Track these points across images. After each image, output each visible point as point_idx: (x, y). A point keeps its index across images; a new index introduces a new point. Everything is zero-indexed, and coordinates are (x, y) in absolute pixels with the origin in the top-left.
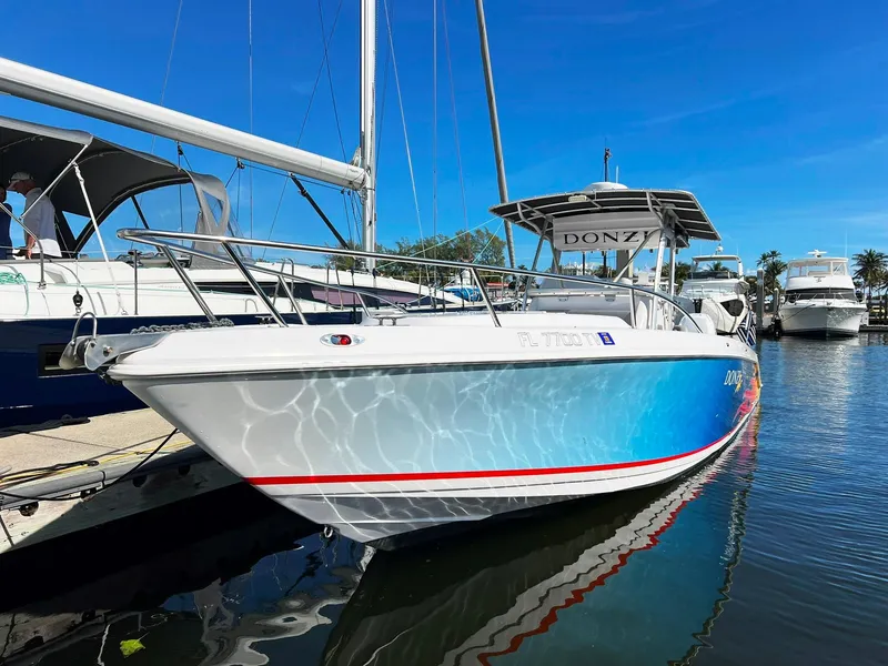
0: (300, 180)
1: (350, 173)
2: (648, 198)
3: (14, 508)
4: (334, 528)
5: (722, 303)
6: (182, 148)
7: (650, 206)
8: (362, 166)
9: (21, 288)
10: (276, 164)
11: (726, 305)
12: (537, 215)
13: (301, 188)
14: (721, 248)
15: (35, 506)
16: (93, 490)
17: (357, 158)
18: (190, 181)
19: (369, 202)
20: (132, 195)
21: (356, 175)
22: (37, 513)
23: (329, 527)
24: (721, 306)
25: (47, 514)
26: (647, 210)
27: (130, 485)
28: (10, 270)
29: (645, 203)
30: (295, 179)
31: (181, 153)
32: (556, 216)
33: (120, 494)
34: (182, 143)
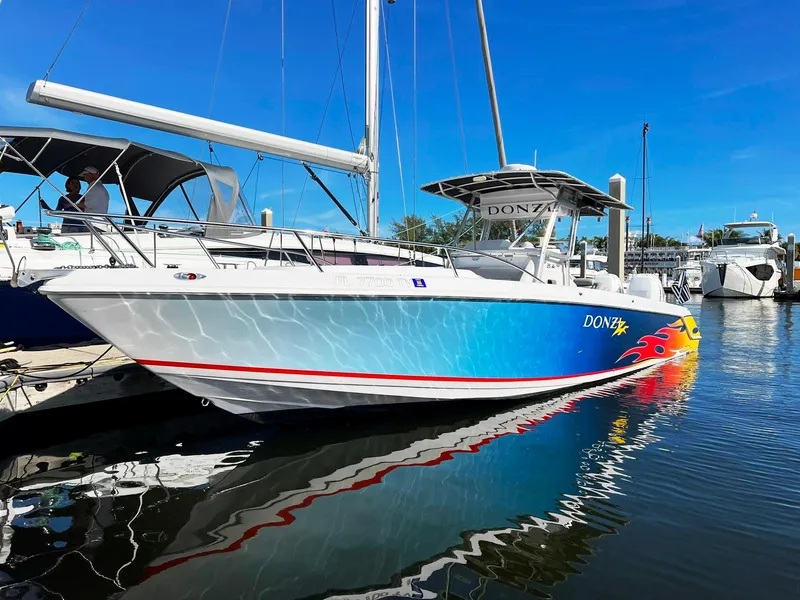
0: (310, 167)
1: (354, 160)
2: (532, 177)
3: (31, 386)
4: (211, 402)
5: (749, 268)
6: (212, 147)
7: (534, 183)
8: (367, 154)
9: (76, 252)
10: (289, 155)
11: (753, 270)
12: (465, 192)
13: (312, 174)
14: (756, 215)
15: (45, 385)
16: (85, 380)
17: (362, 147)
18: (205, 173)
19: (372, 183)
20: (180, 183)
21: (360, 161)
22: (46, 390)
23: (206, 401)
24: (747, 271)
25: (53, 390)
26: (533, 186)
27: (111, 379)
28: (72, 241)
29: (530, 181)
30: (306, 167)
31: (211, 150)
32: (483, 192)
33: (105, 384)
34: (211, 143)
